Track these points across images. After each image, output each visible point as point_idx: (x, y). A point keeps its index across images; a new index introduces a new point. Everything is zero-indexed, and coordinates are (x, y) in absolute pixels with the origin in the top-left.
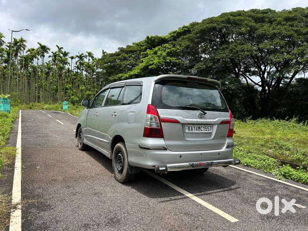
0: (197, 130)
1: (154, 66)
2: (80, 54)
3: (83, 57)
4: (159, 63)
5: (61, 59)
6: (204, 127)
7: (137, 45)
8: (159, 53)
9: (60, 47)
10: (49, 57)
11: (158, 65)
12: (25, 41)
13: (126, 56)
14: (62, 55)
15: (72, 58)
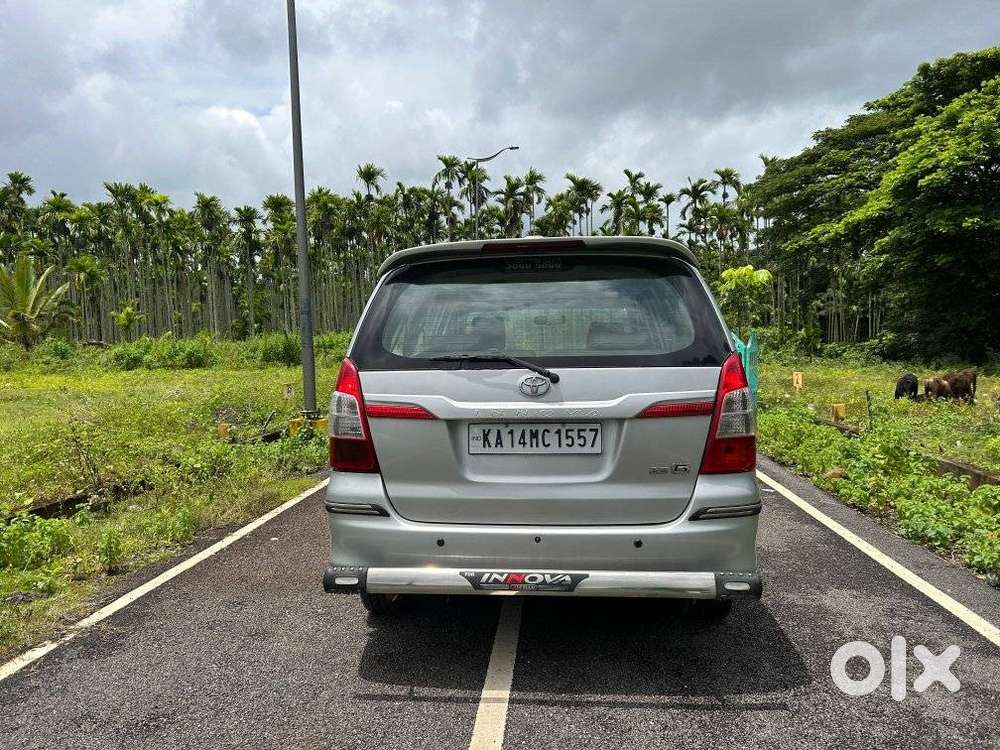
0: (524, 444)
1: (940, 175)
2: (695, 181)
3: (703, 189)
4: (961, 159)
5: (633, 210)
6: (558, 432)
7: (885, 106)
8: (966, 119)
9: (634, 173)
10: (602, 210)
11: (957, 169)
12: (540, 178)
13: (844, 155)
14: (640, 198)
15: (669, 200)
